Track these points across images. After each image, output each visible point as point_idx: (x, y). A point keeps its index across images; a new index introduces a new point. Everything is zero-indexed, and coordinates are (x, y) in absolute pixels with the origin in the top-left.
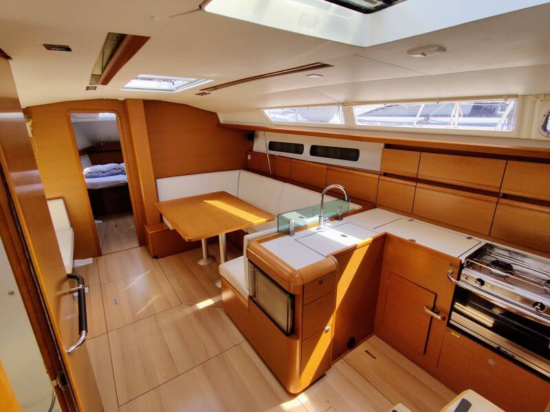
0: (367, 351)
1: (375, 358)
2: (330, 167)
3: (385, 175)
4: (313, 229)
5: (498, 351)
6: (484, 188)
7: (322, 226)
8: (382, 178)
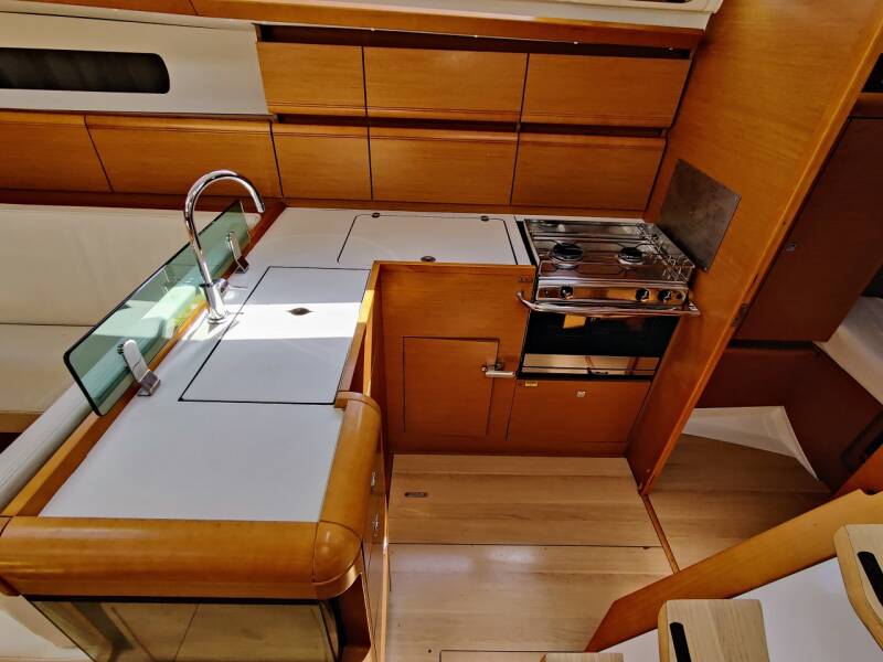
0: (407, 494)
1: (425, 495)
2: (92, 120)
3: (283, 119)
4: (201, 332)
5: (590, 377)
6: (497, 118)
7: (220, 307)
8: (278, 128)
